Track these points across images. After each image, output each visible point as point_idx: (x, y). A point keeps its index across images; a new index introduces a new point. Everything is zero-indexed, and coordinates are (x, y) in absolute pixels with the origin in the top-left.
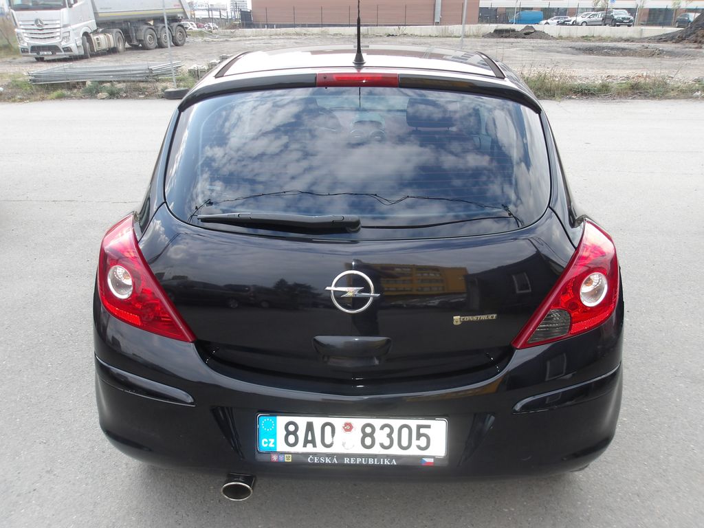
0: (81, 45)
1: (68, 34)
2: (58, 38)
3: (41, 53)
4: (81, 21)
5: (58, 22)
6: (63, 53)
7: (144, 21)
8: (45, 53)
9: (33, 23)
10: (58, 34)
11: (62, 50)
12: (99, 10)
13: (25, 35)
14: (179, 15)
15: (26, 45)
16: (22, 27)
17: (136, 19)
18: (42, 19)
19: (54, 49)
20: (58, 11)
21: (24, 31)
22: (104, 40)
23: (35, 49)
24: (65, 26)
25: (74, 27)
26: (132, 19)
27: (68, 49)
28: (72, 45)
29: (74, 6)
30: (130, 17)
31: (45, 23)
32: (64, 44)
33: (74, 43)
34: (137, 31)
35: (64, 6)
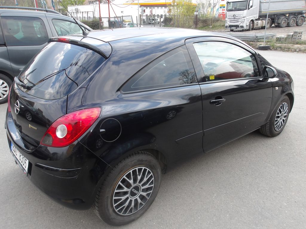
0: (248, 25)
1: (244, 21)
2: (240, 22)
3: (232, 28)
4: (252, 15)
5: (242, 16)
6: (240, 28)
7: (283, 14)
8: (233, 28)
9: (232, 16)
10: (240, 20)
11: (240, 27)
12: (262, 10)
13: (228, 21)
14: (303, 12)
15: (227, 25)
16: (228, 18)
17: (280, 14)
18: (236, 14)
19: (237, 26)
20: (243, 11)
21: (228, 19)
22: (260, 23)
23: (230, 26)
24: (244, 17)
25: (247, 17)
26: (278, 14)
27: (242, 27)
28: (245, 25)
29: (250, 9)
30: (277, 13)
31: (236, 16)
32: (241, 25)
33: (245, 24)
34: (278, 19)
35: (246, 9)
